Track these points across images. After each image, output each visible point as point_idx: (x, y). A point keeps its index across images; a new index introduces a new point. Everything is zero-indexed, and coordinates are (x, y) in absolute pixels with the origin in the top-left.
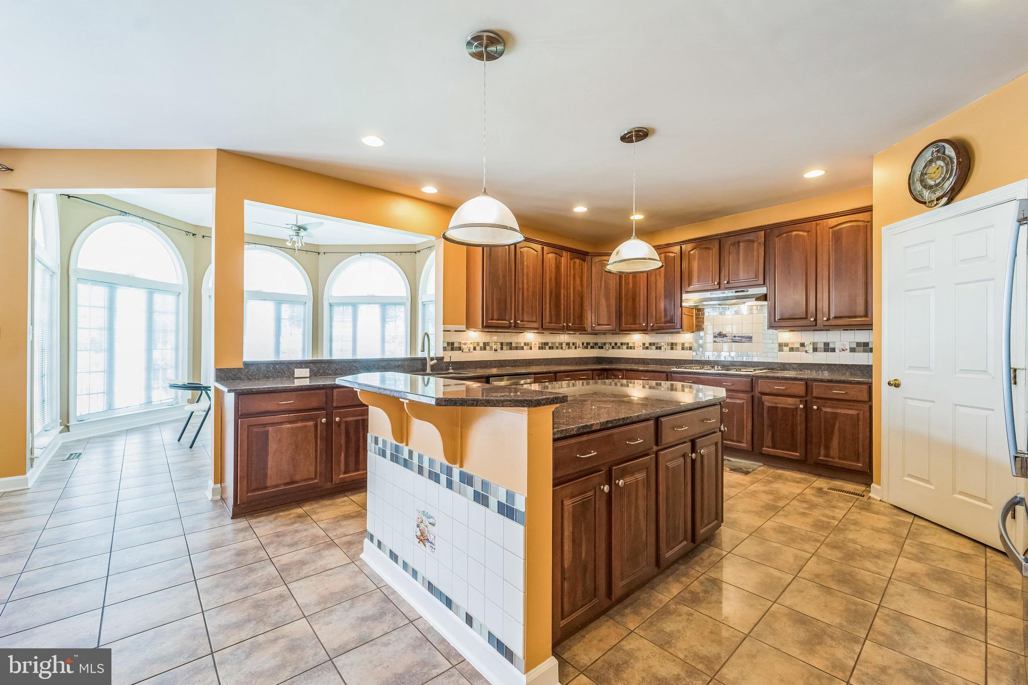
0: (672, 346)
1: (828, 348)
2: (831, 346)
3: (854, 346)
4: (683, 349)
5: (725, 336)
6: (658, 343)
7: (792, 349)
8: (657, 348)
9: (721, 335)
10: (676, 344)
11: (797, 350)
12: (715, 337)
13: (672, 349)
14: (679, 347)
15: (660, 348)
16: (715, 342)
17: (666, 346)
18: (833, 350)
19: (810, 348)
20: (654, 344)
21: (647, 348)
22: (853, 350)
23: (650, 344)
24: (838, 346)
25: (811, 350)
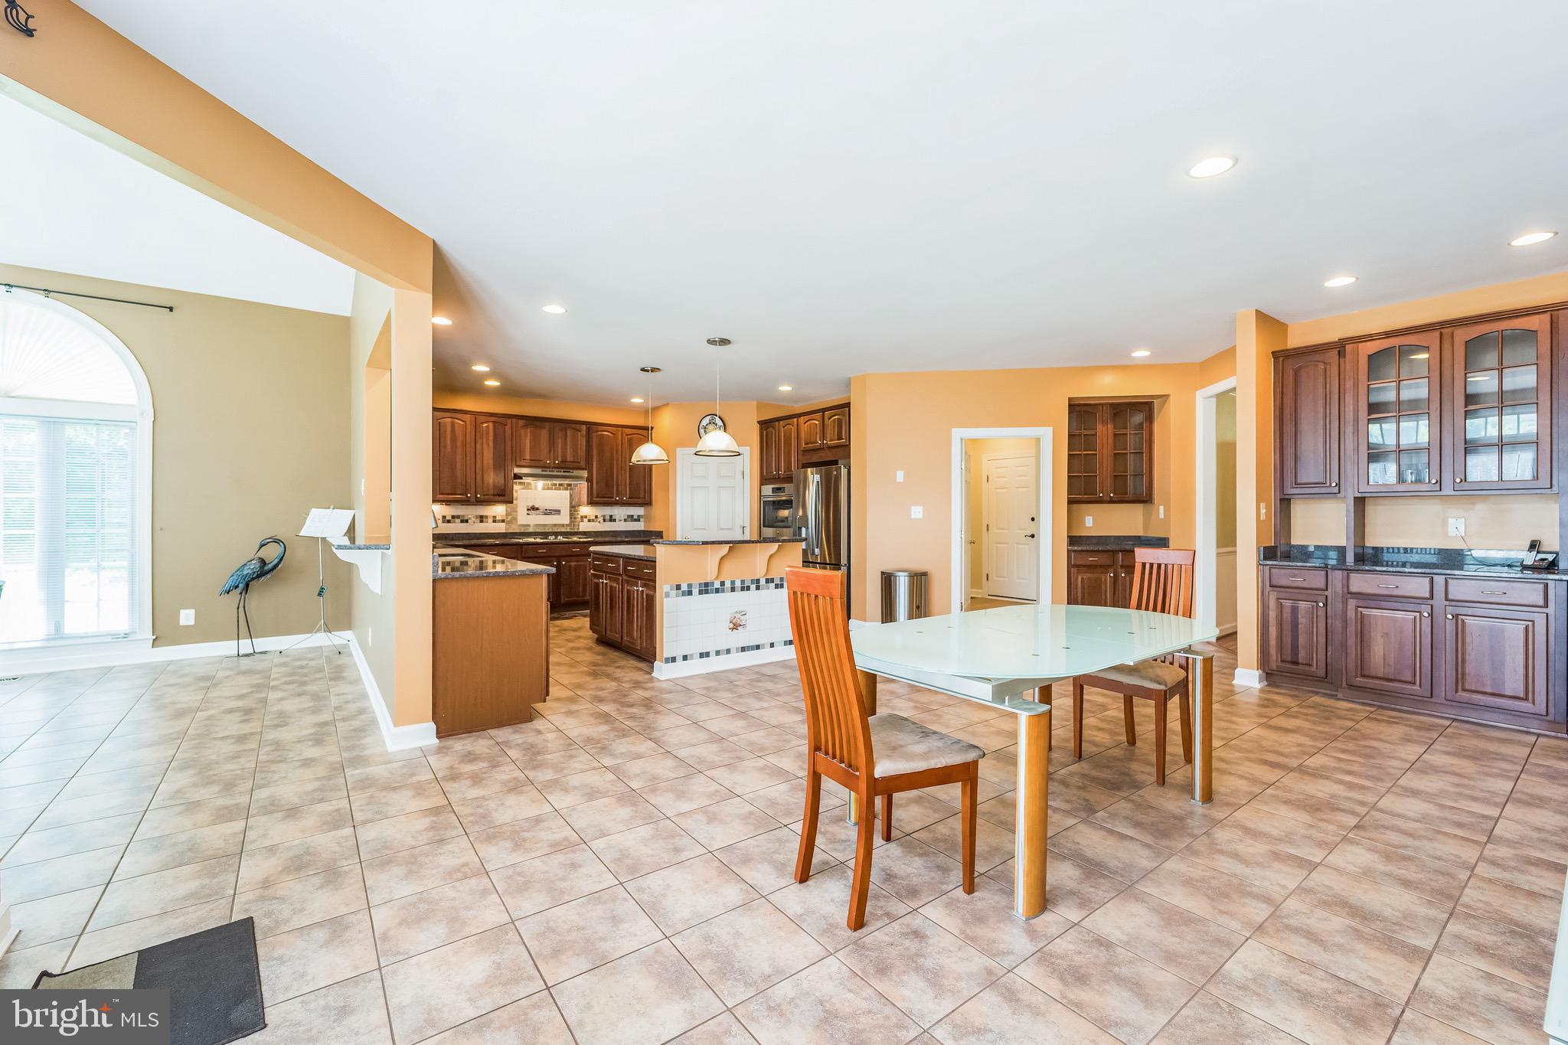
0: (482, 519)
1: (612, 519)
2: (614, 518)
3: (626, 517)
4: (494, 521)
5: (537, 509)
6: (464, 516)
7: (589, 521)
8: (462, 521)
9: (534, 508)
10: (487, 517)
11: (593, 521)
12: (528, 510)
13: (482, 521)
14: (490, 520)
15: (467, 521)
16: (528, 514)
17: (473, 519)
18: (615, 520)
19: (601, 519)
20: (458, 517)
21: (449, 521)
22: (625, 520)
23: (453, 517)
24: (617, 517)
25: (602, 521)
